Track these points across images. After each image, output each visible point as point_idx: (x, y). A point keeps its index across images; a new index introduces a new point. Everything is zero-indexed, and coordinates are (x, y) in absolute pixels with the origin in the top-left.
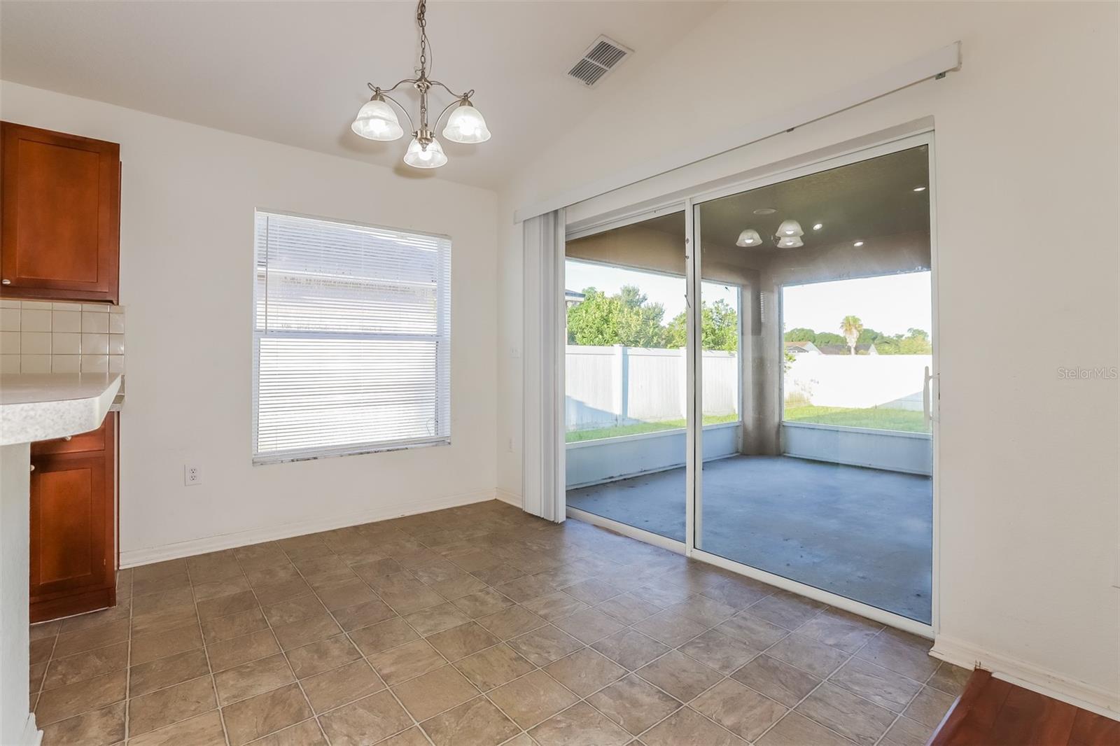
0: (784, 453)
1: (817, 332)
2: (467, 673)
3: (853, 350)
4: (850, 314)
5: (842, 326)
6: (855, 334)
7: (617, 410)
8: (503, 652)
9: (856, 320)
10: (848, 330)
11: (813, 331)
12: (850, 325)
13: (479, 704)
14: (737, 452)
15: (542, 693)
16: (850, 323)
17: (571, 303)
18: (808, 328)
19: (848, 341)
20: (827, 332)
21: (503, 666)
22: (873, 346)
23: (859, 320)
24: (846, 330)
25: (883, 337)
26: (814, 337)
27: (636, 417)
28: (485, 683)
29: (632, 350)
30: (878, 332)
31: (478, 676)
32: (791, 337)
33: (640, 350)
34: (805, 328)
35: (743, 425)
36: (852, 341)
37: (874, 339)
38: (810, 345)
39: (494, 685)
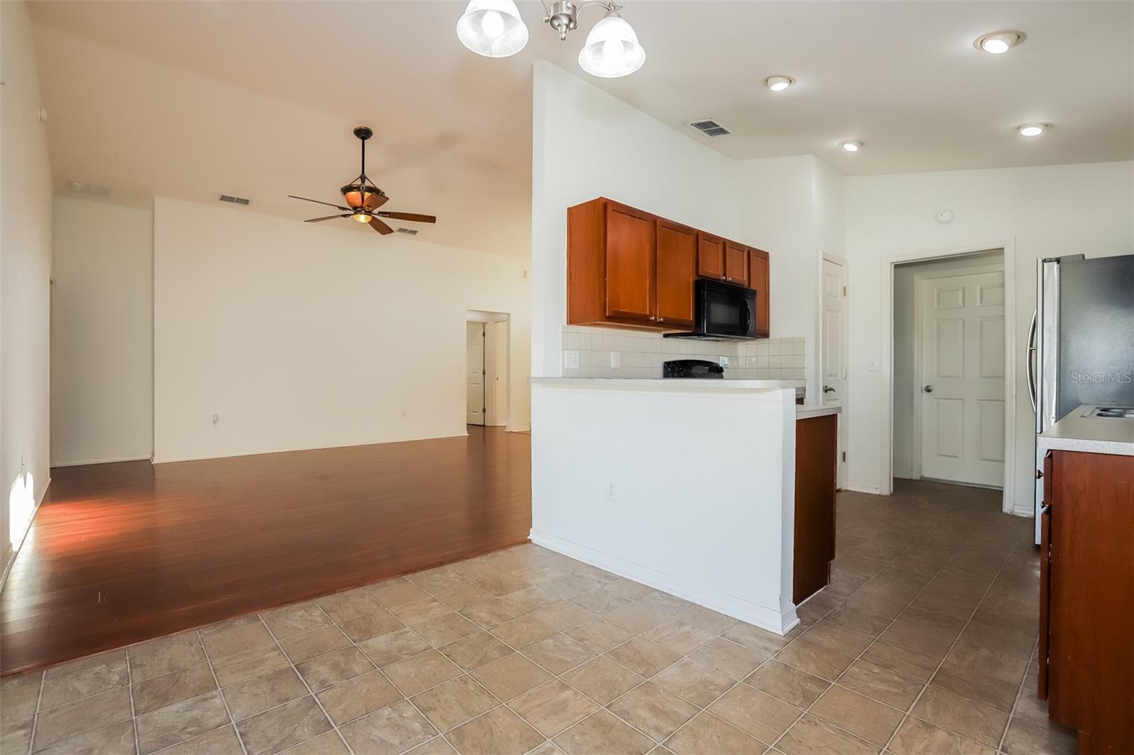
2: (484, 693)
8: (444, 720)
13: (470, 665)
15: (412, 674)
21: (446, 701)
28: (465, 683)
31: (472, 689)
39: (456, 681)
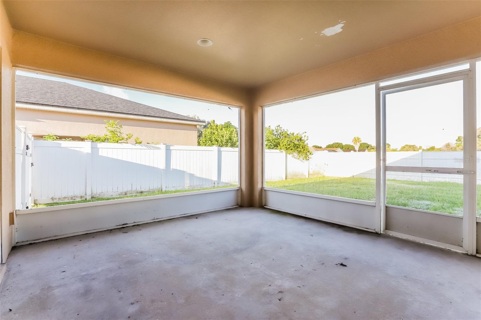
0: (265, 205)
1: (344, 144)
3: (357, 151)
4: (356, 136)
5: (353, 141)
6: (358, 145)
7: (215, 178)
9: (358, 139)
10: (355, 143)
11: (342, 144)
12: (356, 141)
14: (238, 205)
16: (356, 140)
17: (198, 126)
18: (340, 143)
19: (355, 148)
20: (348, 144)
22: (367, 150)
23: (360, 138)
24: (354, 143)
25: (371, 146)
26: (343, 146)
27: (226, 181)
29: (223, 149)
30: (370, 144)
32: (333, 146)
33: (229, 149)
34: (339, 142)
35: (240, 190)
36: (357, 148)
37: (368, 147)
38: (339, 149)
